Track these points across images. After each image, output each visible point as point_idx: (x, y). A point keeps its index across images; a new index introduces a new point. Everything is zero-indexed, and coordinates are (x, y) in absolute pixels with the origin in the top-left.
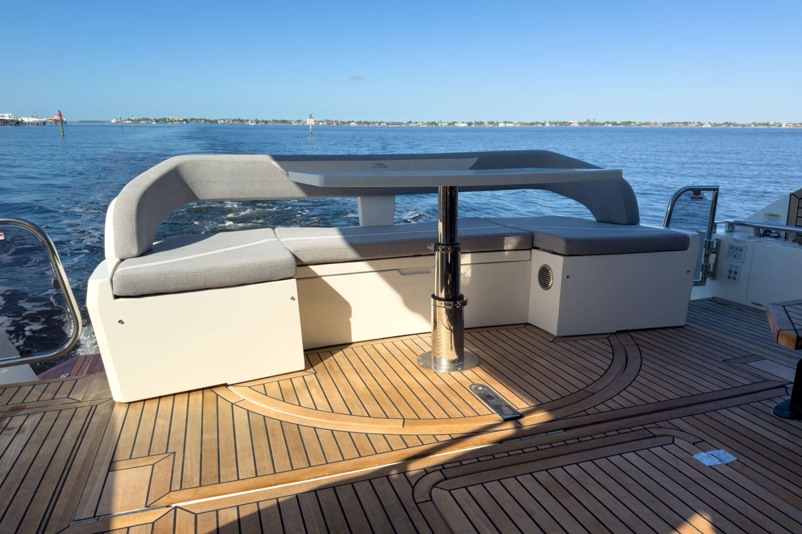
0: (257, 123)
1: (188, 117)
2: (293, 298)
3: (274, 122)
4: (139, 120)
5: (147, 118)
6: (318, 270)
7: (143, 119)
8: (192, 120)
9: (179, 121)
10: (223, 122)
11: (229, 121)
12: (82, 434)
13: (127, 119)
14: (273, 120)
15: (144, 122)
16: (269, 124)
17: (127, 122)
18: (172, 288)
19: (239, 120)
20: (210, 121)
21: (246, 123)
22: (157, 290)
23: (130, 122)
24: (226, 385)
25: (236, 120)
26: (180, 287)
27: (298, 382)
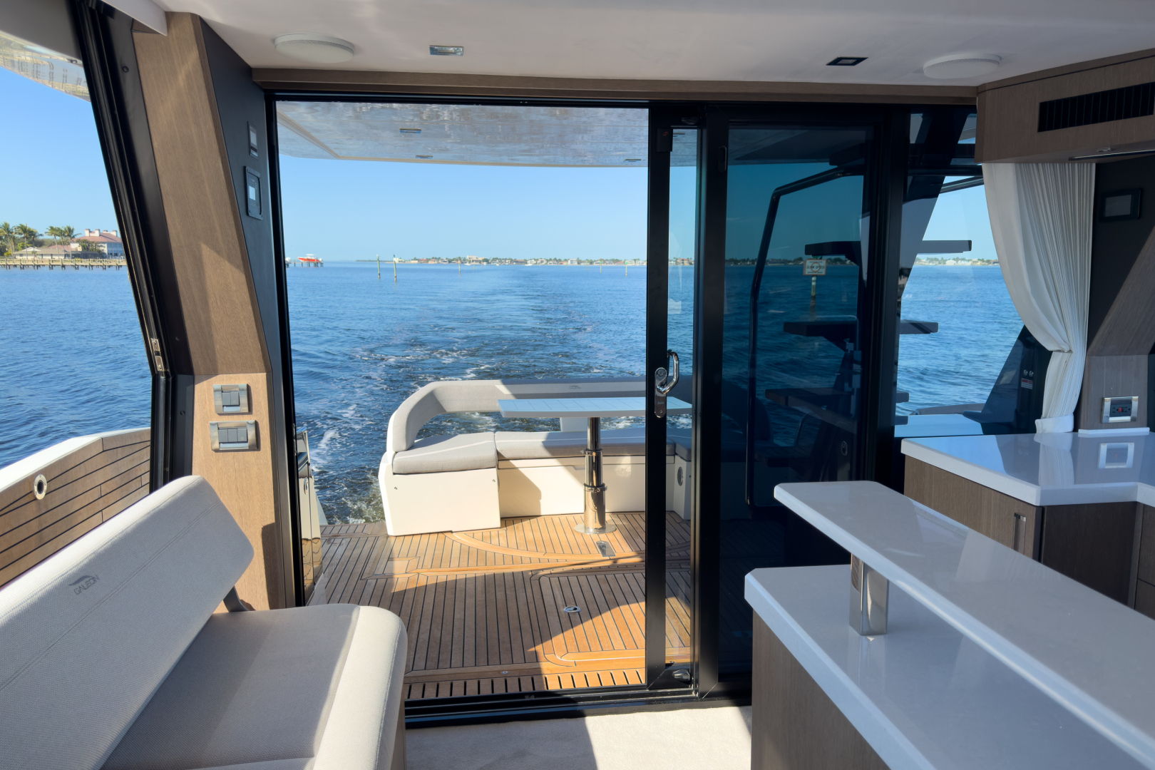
0: (578, 263)
1: (489, 257)
2: (494, 481)
3: (602, 262)
4: (428, 260)
5: (438, 257)
6: (515, 463)
7: (433, 258)
8: (495, 259)
9: (476, 261)
10: (535, 262)
11: (542, 262)
12: (373, 547)
13: (413, 258)
14: (601, 260)
15: (433, 263)
16: (594, 264)
17: (413, 262)
18: (424, 470)
19: (555, 259)
20: (517, 262)
21: (565, 264)
22: (416, 471)
23: (416, 262)
24: (451, 532)
25: (551, 260)
26: (429, 470)
27: (494, 533)
